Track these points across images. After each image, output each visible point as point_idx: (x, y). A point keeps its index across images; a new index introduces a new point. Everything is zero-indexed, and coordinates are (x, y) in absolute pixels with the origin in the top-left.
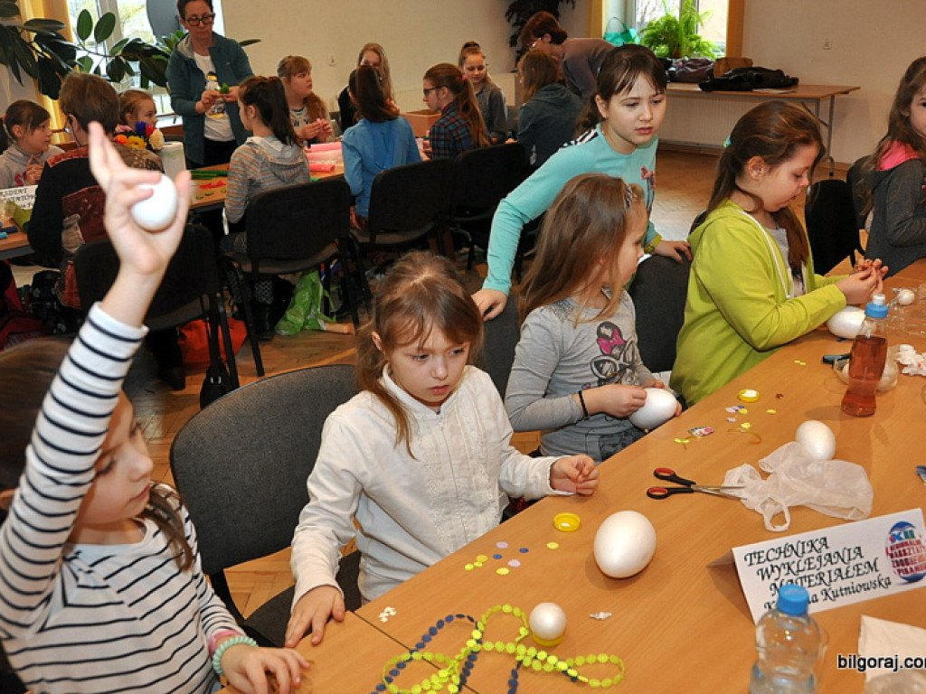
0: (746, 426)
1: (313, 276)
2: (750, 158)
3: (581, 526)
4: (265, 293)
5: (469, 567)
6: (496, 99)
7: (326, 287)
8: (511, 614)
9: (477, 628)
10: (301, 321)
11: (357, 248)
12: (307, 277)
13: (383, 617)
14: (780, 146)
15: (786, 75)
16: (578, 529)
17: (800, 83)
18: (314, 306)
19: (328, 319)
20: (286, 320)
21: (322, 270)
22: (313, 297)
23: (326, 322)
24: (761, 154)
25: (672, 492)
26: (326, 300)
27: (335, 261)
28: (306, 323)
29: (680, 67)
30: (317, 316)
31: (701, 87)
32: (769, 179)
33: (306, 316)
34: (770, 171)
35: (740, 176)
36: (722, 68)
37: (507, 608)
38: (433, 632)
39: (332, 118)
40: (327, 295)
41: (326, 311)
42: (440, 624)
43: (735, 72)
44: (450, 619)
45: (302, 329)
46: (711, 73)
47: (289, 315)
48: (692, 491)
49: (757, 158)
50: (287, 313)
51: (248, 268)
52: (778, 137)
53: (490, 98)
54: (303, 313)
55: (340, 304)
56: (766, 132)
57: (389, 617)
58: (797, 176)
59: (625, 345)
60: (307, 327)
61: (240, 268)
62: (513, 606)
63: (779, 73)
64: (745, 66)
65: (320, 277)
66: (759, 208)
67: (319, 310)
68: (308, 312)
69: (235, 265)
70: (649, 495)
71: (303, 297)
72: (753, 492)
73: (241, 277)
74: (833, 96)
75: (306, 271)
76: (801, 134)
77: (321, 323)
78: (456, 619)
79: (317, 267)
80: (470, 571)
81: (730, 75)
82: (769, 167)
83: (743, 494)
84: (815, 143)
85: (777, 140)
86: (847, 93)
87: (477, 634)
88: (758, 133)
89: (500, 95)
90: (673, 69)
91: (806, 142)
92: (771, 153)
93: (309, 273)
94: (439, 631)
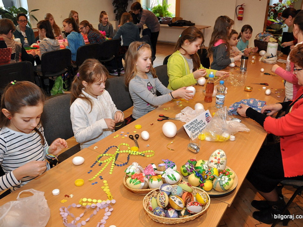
0: (181, 105)
1: (60, 78)
2: (185, 40)
3: (142, 127)
4: (47, 82)
5: (115, 137)
6: (111, 27)
7: (64, 81)
8: (125, 145)
9: (118, 148)
10: (57, 91)
11: (73, 69)
12: (58, 78)
13: (95, 148)
14: (193, 37)
15: (192, 22)
16: (141, 128)
17: (195, 25)
18: (61, 86)
19: (65, 90)
20: (52, 91)
21: (63, 76)
22: (60, 84)
23: (64, 91)
24: (188, 39)
25: (163, 119)
26: (64, 84)
27: (67, 73)
28: (58, 92)
29: (163, 20)
30: (61, 89)
31: (169, 25)
32: (190, 46)
33: (58, 89)
34: (190, 44)
35: (183, 45)
36: (174, 20)
37: (124, 144)
38: (107, 150)
39: (63, 33)
40: (65, 83)
41: (64, 87)
42: (109, 148)
43: (178, 21)
44: (111, 147)
45: (57, 93)
46: (171, 21)
47: (53, 89)
48: (168, 119)
49: (187, 40)
50: (53, 88)
51: (41, 75)
52: (193, 35)
53: (109, 27)
54: (57, 88)
55: (68, 86)
56: (190, 34)
57: (96, 148)
58: (197, 46)
59: (153, 88)
60: (59, 93)
61: (39, 75)
62: (125, 144)
63: (190, 22)
64: (180, 20)
65: (62, 78)
66: (186, 53)
67: (62, 87)
68: (59, 88)
69: (38, 74)
70: (158, 120)
71: (57, 84)
72: (182, 118)
73: (40, 78)
74: (204, 28)
75: (58, 76)
76: (198, 35)
77: (63, 91)
78: (112, 147)
79: (61, 75)
80: (115, 138)
81: (176, 22)
82: (190, 43)
83: (180, 119)
84: (202, 38)
85: (192, 36)
86: (208, 28)
87: (118, 150)
88: (188, 34)
89: (112, 26)
90: (161, 20)
91: (199, 37)
92: (191, 39)
93: (59, 77)
94: (109, 150)
